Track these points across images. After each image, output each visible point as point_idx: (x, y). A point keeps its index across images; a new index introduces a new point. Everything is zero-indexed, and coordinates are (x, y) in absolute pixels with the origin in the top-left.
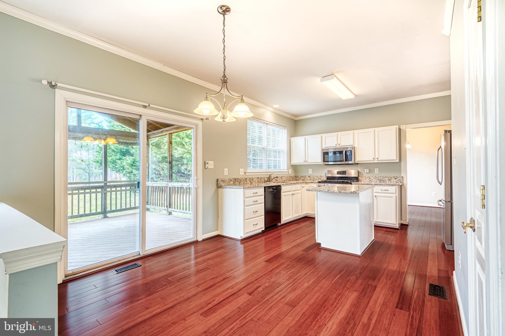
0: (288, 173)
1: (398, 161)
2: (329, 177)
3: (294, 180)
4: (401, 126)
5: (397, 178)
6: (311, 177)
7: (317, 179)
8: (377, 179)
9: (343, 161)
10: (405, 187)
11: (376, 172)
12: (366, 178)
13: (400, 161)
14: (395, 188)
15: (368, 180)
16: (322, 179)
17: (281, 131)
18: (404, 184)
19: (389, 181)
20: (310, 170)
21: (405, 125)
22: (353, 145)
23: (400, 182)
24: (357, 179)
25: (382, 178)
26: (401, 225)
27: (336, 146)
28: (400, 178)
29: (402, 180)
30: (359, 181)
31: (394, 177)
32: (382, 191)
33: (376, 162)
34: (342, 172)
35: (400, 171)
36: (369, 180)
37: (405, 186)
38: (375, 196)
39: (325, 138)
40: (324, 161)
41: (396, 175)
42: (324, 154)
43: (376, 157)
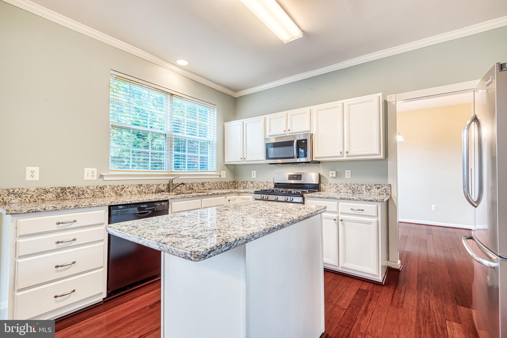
0: (218, 177)
1: (381, 156)
2: (278, 183)
3: (230, 187)
4: (388, 96)
5: (381, 187)
6: (255, 183)
7: (262, 186)
8: (348, 188)
9: (293, 158)
10: (394, 203)
11: (346, 177)
12: (331, 186)
13: (385, 158)
14: (375, 206)
15: (334, 189)
16: (269, 186)
17: (208, 111)
18: (393, 198)
19: (368, 191)
20: (254, 173)
21: (394, 95)
22: (310, 131)
23: (387, 194)
24: (316, 188)
25: (356, 186)
26: (389, 270)
27: (285, 132)
28: (386, 187)
29: (390, 191)
30: (320, 191)
31: (375, 185)
32: (352, 212)
33: (345, 158)
34: (296, 176)
35: (385, 174)
36: (336, 190)
37: (394, 200)
38: (341, 220)
39: (270, 120)
40: (268, 158)
41: (379, 181)
42: (268, 146)
43: (345, 150)
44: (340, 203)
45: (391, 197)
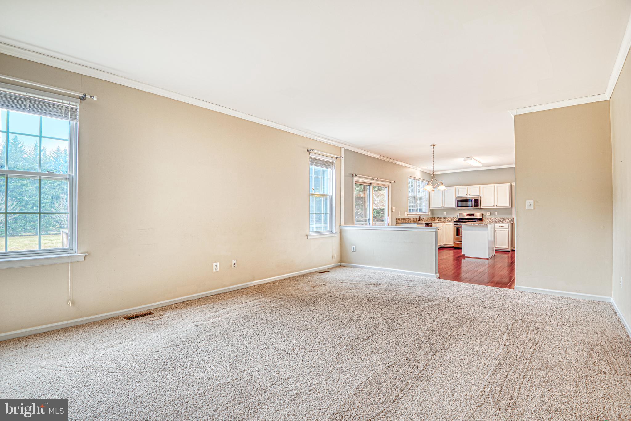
0: (428, 215)
1: (510, 207)
2: (460, 218)
3: (432, 220)
4: (513, 183)
5: (509, 219)
6: (446, 218)
7: (451, 219)
8: (496, 219)
9: (472, 206)
11: (495, 215)
12: (488, 219)
13: (512, 207)
14: (508, 225)
16: (455, 219)
17: (427, 184)
19: (504, 220)
20: (445, 213)
22: (480, 196)
23: (512, 221)
24: (481, 219)
25: (499, 218)
27: (467, 195)
28: (512, 219)
30: (483, 221)
31: (507, 218)
32: (499, 227)
33: (495, 207)
34: (470, 215)
35: (511, 214)
36: (490, 220)
38: (496, 230)
39: (458, 189)
40: (458, 206)
41: (509, 216)
42: (458, 201)
43: (496, 204)
44: (495, 224)
45: (513, 223)
